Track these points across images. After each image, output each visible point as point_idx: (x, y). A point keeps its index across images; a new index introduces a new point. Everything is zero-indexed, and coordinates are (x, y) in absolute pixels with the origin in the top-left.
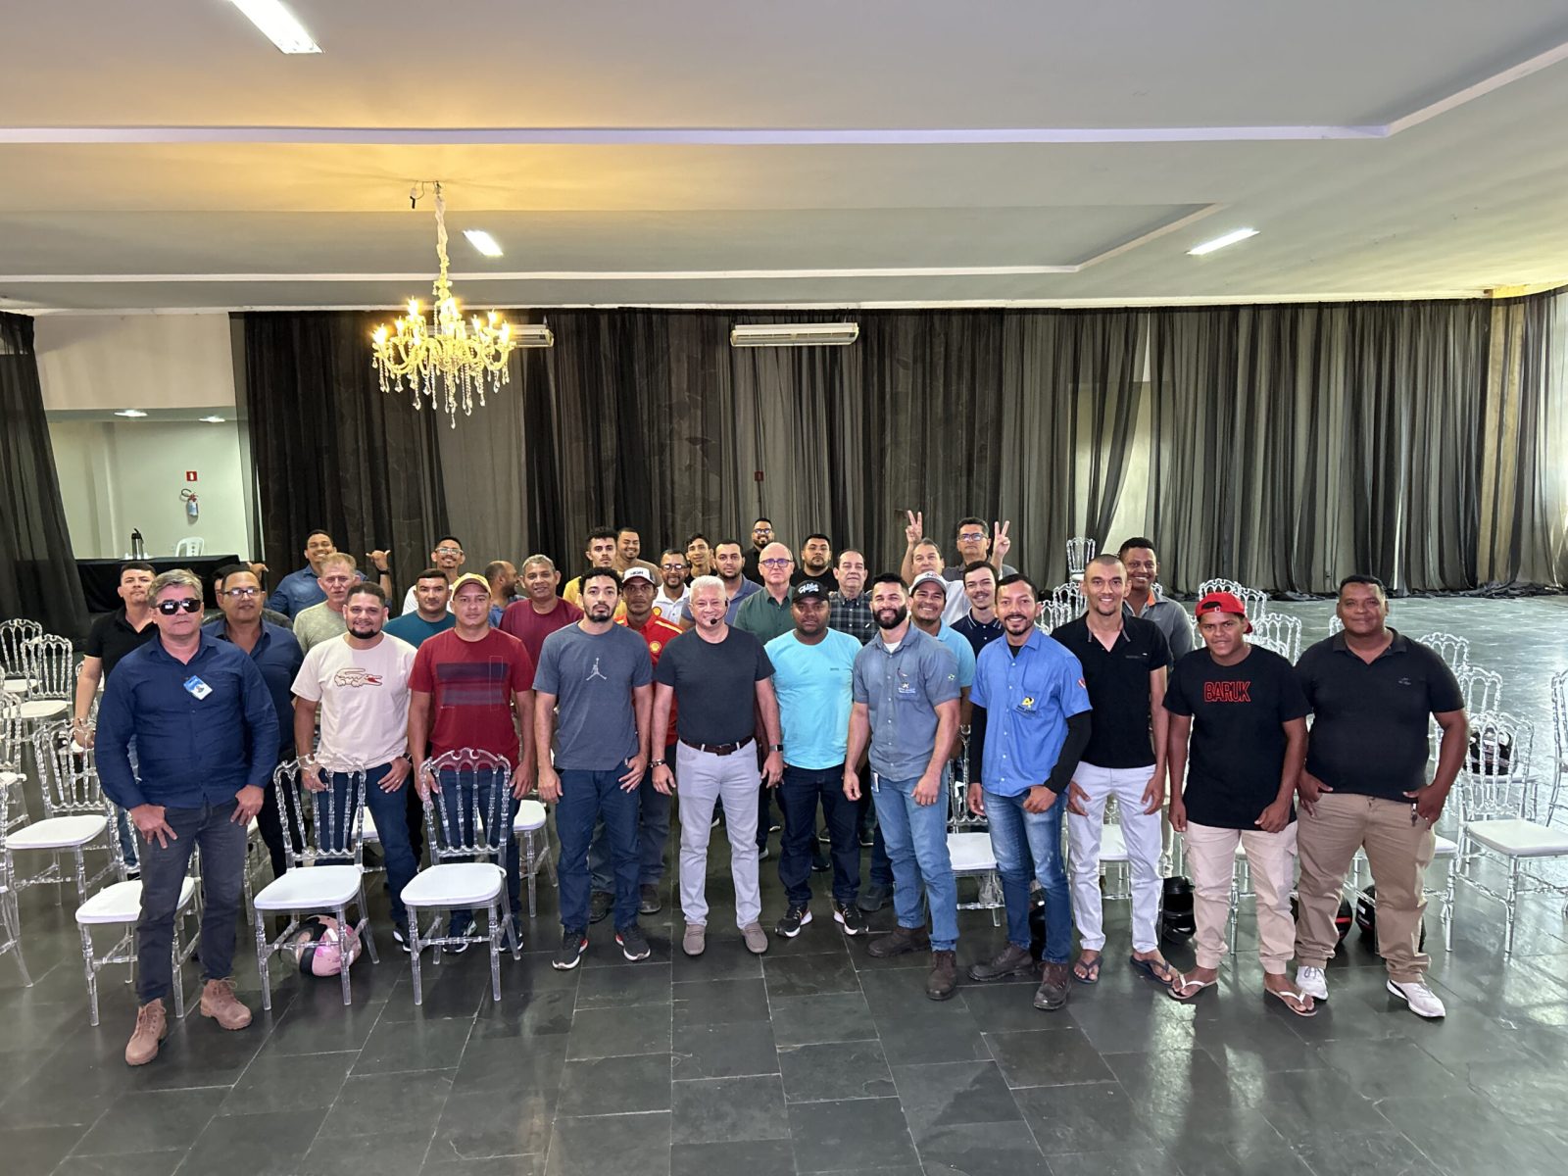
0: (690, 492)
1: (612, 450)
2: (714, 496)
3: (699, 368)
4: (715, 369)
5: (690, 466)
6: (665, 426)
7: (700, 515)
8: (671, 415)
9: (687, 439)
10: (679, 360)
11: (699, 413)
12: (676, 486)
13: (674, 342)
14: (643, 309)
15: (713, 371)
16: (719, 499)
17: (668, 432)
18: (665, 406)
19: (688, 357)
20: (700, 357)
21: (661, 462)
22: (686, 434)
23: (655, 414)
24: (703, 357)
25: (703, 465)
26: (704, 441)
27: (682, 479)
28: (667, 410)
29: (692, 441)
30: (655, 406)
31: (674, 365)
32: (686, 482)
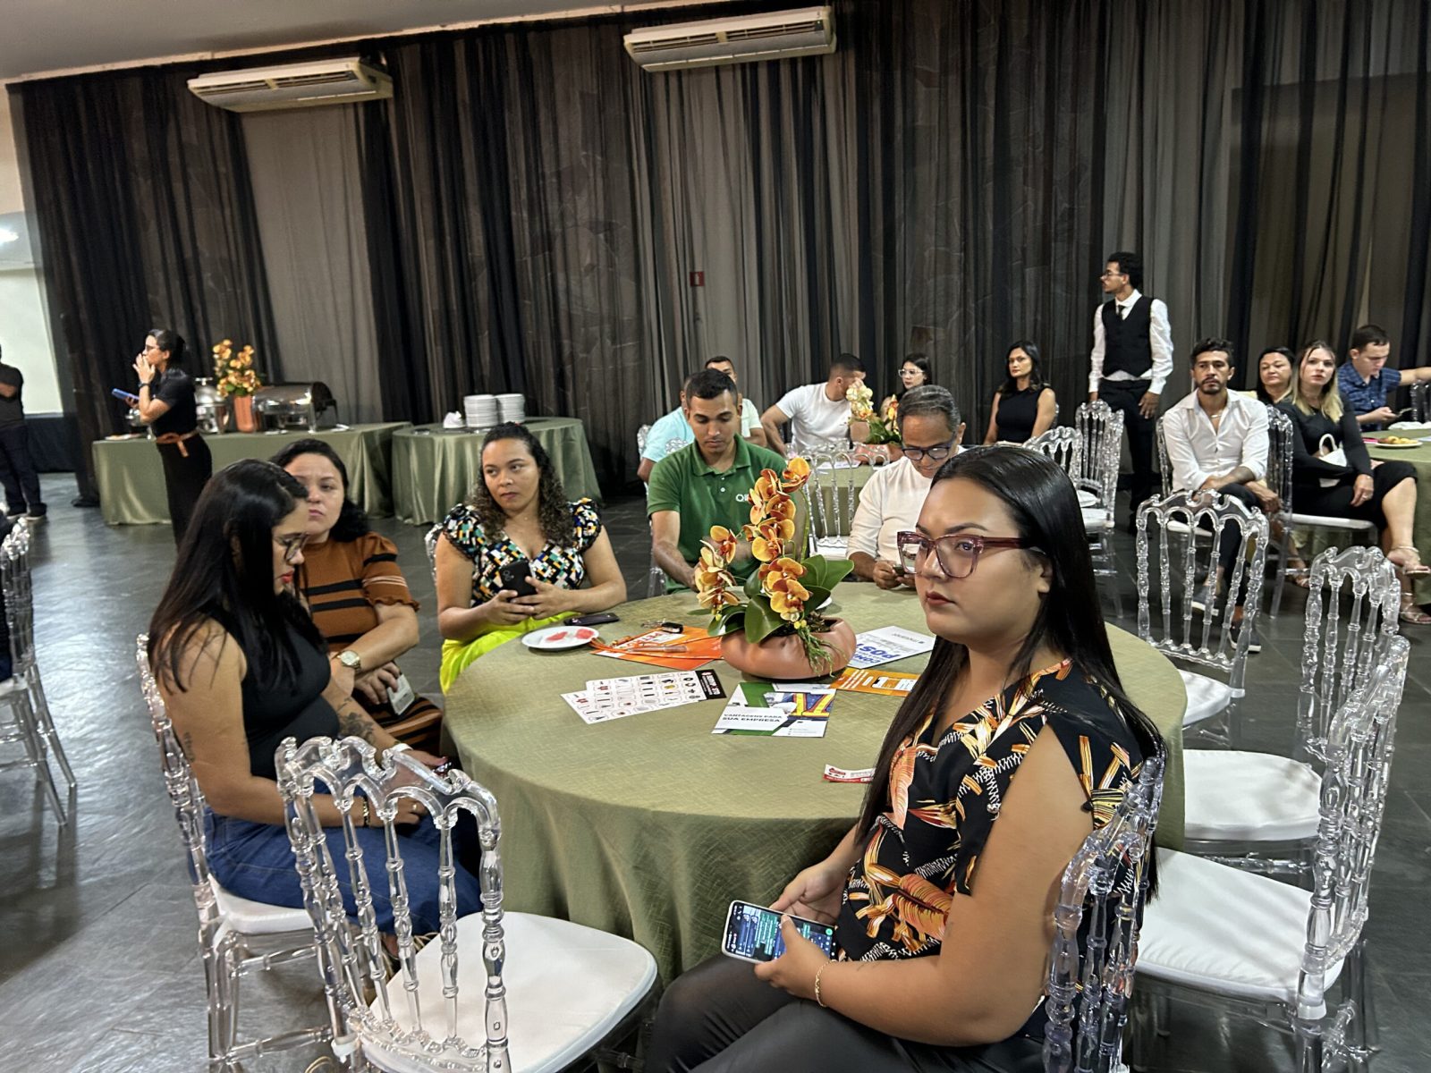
0: (594, 308)
1: (481, 247)
2: (629, 312)
3: (599, 110)
5: (592, 267)
6: (554, 208)
7: (608, 342)
8: (560, 190)
9: (585, 225)
11: (601, 184)
12: (573, 299)
13: (560, 73)
14: (513, 24)
17: (558, 217)
18: (552, 176)
20: (599, 93)
21: (550, 263)
22: (584, 215)
24: (603, 94)
25: (610, 265)
27: (581, 287)
28: (554, 180)
29: (593, 227)
30: (537, 175)
31: (562, 112)
32: (588, 292)
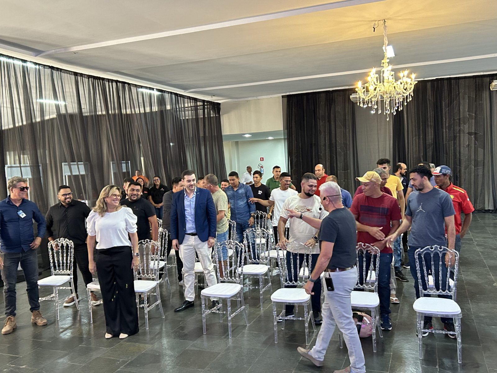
0: (468, 157)
1: (431, 139)
2: (480, 158)
3: (474, 101)
4: (482, 101)
5: (469, 145)
6: (457, 128)
7: (473, 167)
8: (459, 123)
9: (467, 133)
10: (464, 99)
11: (474, 121)
12: (462, 154)
13: (462, 91)
14: (447, 78)
15: (481, 102)
16: (483, 159)
17: (458, 130)
18: (457, 119)
19: (469, 97)
20: (474, 96)
21: (454, 144)
22: (467, 131)
23: (452, 123)
24: (476, 96)
25: (475, 144)
26: (475, 134)
27: (464, 151)
28: (458, 121)
29: (470, 134)
30: (452, 119)
31: (461, 102)
32: (467, 152)
